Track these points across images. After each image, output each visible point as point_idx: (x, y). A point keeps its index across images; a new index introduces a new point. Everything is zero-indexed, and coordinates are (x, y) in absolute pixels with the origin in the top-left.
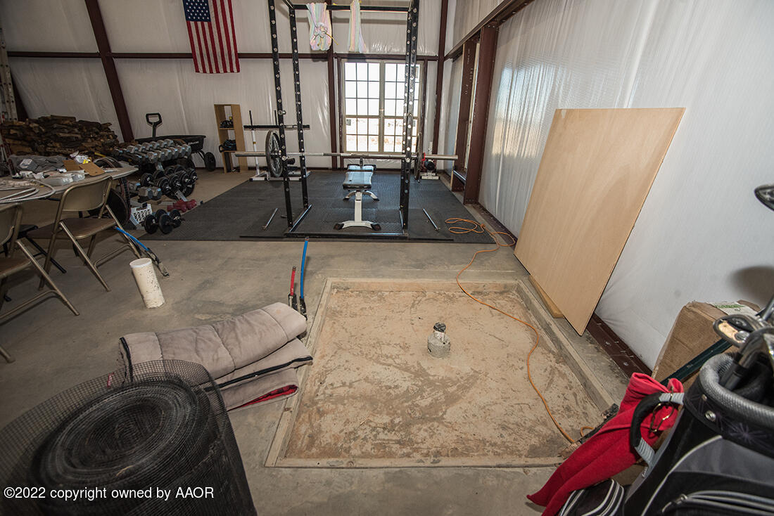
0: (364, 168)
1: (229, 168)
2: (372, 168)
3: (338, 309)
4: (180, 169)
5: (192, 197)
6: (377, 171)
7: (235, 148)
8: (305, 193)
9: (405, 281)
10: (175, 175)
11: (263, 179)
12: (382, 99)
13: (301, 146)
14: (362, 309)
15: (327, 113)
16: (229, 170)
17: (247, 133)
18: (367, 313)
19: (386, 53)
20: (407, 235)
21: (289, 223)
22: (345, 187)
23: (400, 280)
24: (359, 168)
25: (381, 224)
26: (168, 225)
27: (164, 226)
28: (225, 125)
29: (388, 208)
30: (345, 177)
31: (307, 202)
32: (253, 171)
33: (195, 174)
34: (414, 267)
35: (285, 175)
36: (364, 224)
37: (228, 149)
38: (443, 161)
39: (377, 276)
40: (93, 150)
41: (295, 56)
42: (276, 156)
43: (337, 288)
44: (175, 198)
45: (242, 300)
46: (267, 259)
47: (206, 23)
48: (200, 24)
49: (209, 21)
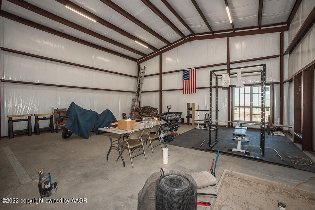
0: (242, 128)
1: (188, 123)
2: (246, 128)
3: (228, 183)
4: (175, 123)
5: (177, 132)
6: (249, 129)
7: (191, 117)
8: (216, 135)
9: (262, 179)
10: (174, 124)
11: (200, 128)
12: (251, 100)
13: (217, 118)
14: (240, 186)
15: (226, 106)
16: (188, 124)
17: (196, 112)
18: (242, 188)
19: (253, 83)
20: (264, 159)
21: (210, 145)
22: (234, 134)
23: (260, 178)
24: (240, 127)
25: (250, 152)
26: (170, 140)
27: (169, 140)
28: (189, 109)
29: (254, 146)
30: (234, 130)
31: (217, 139)
32: (196, 125)
33: (179, 125)
34: (268, 174)
35: (210, 128)
36: (242, 151)
37: (189, 117)
38: (287, 128)
39: (247, 174)
40: (152, 115)
41: (217, 87)
42: (208, 121)
43: (228, 174)
44: (172, 132)
45: (192, 169)
46: (201, 157)
47: (188, 80)
48: (186, 81)
49: (189, 80)
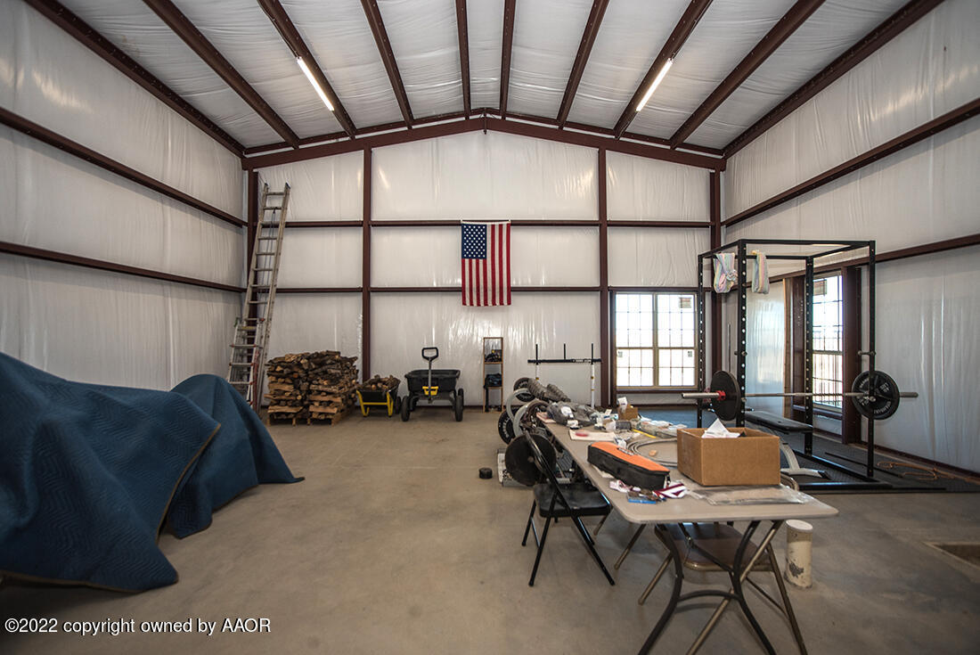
1: (487, 406)
7: (499, 385)
16: (486, 409)
36: (807, 471)
37: (491, 385)
47: (481, 261)
48: (474, 261)
49: (485, 259)
